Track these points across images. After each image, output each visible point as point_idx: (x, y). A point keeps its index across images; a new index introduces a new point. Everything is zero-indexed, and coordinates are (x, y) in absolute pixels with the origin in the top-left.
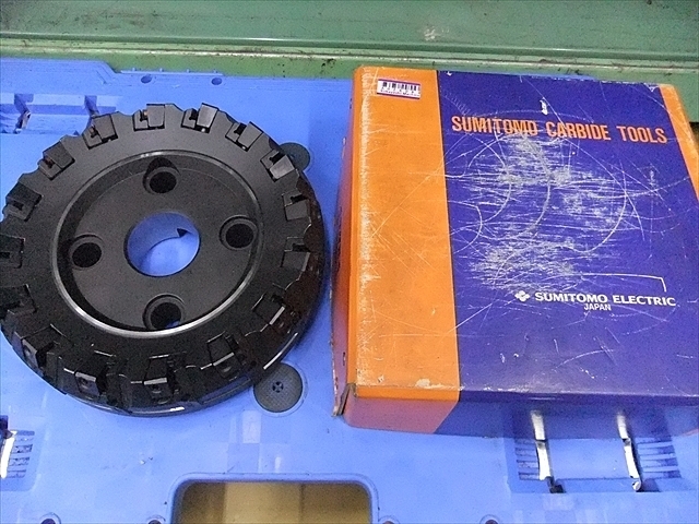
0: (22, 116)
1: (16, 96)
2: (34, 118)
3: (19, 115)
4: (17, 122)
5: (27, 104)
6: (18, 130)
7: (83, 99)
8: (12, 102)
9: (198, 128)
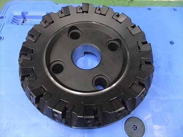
0: (24, 20)
1: (22, 12)
2: (28, 20)
3: (23, 20)
4: (22, 22)
5: (26, 15)
6: (23, 24)
7: (46, 13)
8: (21, 15)
9: (83, 12)
